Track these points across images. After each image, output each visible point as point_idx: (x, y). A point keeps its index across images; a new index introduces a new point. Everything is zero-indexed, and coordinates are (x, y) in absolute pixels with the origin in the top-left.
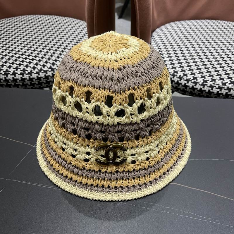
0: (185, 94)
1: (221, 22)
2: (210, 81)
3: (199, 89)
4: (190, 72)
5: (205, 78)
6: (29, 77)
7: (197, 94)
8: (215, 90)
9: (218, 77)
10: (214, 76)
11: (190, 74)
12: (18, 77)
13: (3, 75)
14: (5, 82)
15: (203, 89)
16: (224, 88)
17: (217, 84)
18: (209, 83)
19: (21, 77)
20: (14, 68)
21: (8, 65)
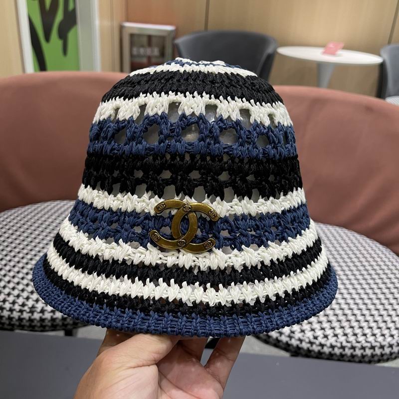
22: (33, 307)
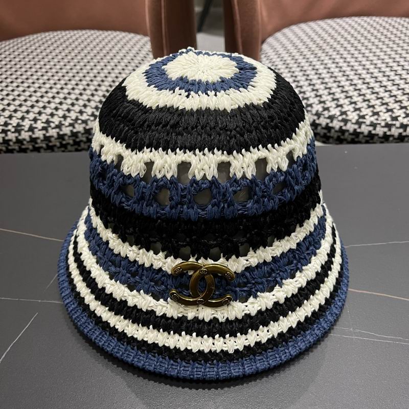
0: (327, 142)
1: (377, 19)
2: (371, 116)
3: (351, 130)
4: (333, 104)
5: (360, 111)
6: (58, 133)
7: (349, 139)
8: (380, 131)
9: (383, 108)
10: (376, 107)
11: (334, 106)
12: (39, 134)
13: (13, 132)
14: (17, 144)
15: (358, 130)
16: (395, 125)
17: (383, 120)
18: (369, 120)
19: (44, 135)
20: (30, 120)
21: (19, 115)
22: (18, 125)
